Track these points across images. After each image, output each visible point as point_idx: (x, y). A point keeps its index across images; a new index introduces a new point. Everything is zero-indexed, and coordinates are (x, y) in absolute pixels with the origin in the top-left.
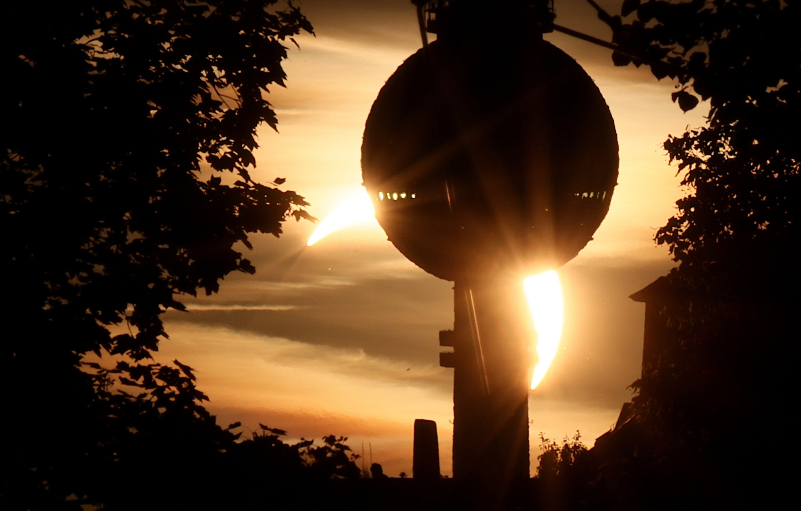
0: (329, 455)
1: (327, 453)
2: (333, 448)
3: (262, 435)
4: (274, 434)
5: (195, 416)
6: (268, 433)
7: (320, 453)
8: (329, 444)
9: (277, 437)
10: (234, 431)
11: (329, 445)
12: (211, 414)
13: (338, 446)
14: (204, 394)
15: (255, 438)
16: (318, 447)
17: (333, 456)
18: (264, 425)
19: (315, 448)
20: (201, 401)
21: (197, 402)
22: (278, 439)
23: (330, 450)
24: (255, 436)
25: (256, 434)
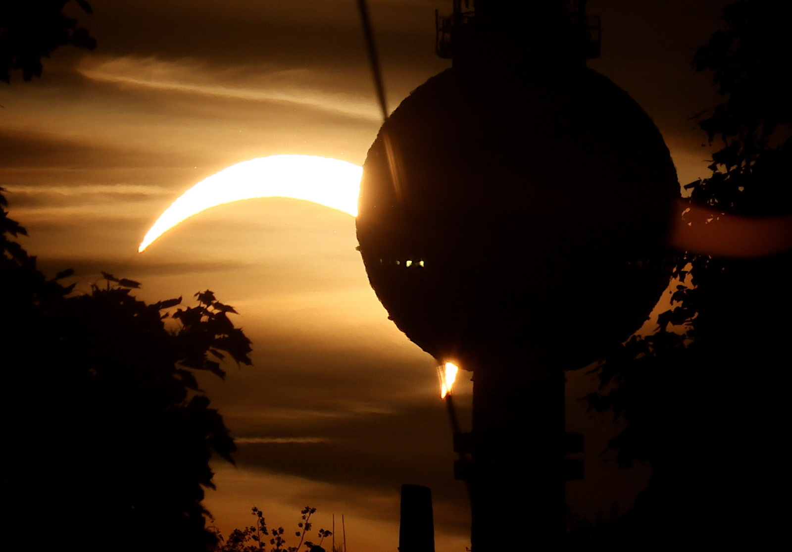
0: (204, 319)
1: (202, 316)
2: (211, 309)
3: (106, 288)
4: (123, 287)
5: (6, 256)
6: (115, 286)
7: (190, 316)
8: (204, 303)
9: (128, 291)
10: (65, 283)
11: (204, 306)
12: (29, 254)
13: (218, 306)
14: (20, 225)
15: (94, 293)
16: (189, 308)
17: (209, 319)
18: (110, 273)
19: (184, 309)
20: (16, 236)
21: (10, 237)
22: (130, 294)
23: (206, 312)
24: (95, 289)
25: (97, 288)
